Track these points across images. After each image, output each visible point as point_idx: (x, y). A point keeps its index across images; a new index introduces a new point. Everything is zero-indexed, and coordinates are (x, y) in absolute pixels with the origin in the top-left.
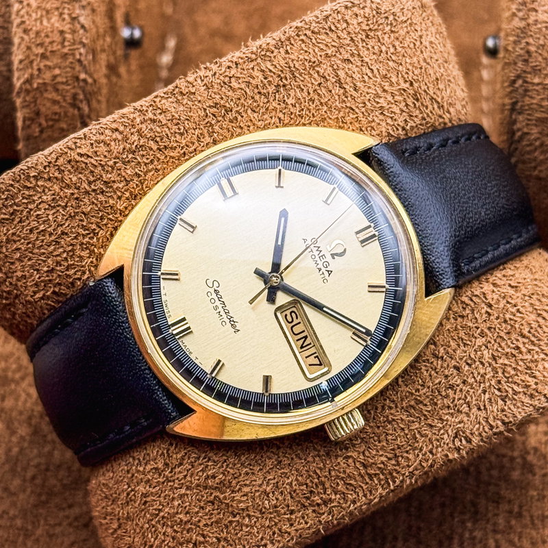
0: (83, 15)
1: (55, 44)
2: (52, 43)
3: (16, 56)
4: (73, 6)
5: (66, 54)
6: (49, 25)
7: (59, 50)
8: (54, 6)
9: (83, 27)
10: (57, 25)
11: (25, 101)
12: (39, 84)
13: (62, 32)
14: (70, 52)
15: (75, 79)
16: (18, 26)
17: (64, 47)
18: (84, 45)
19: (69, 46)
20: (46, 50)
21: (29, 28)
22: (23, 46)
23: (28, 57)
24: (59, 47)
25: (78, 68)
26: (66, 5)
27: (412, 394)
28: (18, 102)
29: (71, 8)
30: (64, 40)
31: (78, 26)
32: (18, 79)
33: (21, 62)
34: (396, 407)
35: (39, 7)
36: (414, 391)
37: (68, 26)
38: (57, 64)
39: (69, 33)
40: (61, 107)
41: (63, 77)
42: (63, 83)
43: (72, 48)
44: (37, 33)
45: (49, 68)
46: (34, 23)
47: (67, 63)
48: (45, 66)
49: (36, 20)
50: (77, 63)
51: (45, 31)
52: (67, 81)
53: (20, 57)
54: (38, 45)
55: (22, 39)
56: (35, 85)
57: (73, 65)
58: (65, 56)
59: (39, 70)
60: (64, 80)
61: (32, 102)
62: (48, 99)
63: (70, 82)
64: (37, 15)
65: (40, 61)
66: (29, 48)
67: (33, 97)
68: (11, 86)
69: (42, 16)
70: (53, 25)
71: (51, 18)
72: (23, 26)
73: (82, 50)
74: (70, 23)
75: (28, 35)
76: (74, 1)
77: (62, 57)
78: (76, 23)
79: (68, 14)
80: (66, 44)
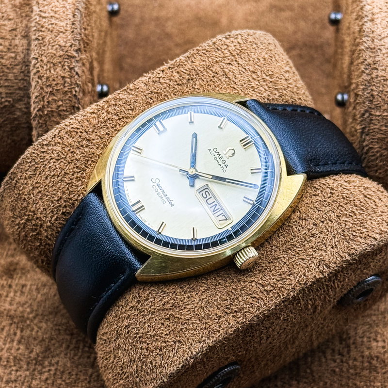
0: (77, 66)
1: (59, 85)
2: (56, 84)
3: (33, 93)
4: (70, 60)
5: (66, 91)
6: (55, 73)
7: (62, 88)
8: (58, 61)
9: (77, 74)
10: (60, 73)
11: (39, 123)
12: (48, 111)
13: (63, 77)
14: (69, 90)
15: (72, 108)
16: (35, 74)
17: (65, 87)
18: (78, 86)
19: (69, 86)
20: (53, 89)
21: (42, 75)
22: (38, 87)
23: (41, 94)
24: (62, 87)
25: (74, 100)
26: (66, 60)
27: (289, 242)
28: (34, 123)
29: (69, 62)
30: (65, 82)
31: (75, 73)
32: (34, 109)
33: (36, 97)
34: (280, 250)
35: (48, 62)
36: (289, 240)
38: (60, 98)
39: (68, 78)
41: (63, 107)
43: (69, 87)
44: (48, 78)
45: (55, 101)
46: (45, 72)
47: (67, 97)
48: (53, 99)
49: (46, 70)
50: (73, 97)
51: (52, 77)
52: (67, 110)
53: (37, 94)
54: (48, 86)
55: (38, 82)
56: (46, 112)
57: (71, 99)
58: (65, 93)
59: (48, 102)
60: (65, 109)
61: (44, 124)
62: (54, 121)
63: (68, 110)
64: (47, 67)
65: (49, 97)
66: (42, 88)
67: (44, 120)
68: (30, 113)
69: (50, 67)
70: (57, 73)
71: (56, 69)
72: (38, 74)
73: (77, 89)
74: (69, 71)
75: (41, 80)
76: (71, 57)
77: (63, 94)
78: (73, 71)
79: (67, 66)
80: (66, 85)
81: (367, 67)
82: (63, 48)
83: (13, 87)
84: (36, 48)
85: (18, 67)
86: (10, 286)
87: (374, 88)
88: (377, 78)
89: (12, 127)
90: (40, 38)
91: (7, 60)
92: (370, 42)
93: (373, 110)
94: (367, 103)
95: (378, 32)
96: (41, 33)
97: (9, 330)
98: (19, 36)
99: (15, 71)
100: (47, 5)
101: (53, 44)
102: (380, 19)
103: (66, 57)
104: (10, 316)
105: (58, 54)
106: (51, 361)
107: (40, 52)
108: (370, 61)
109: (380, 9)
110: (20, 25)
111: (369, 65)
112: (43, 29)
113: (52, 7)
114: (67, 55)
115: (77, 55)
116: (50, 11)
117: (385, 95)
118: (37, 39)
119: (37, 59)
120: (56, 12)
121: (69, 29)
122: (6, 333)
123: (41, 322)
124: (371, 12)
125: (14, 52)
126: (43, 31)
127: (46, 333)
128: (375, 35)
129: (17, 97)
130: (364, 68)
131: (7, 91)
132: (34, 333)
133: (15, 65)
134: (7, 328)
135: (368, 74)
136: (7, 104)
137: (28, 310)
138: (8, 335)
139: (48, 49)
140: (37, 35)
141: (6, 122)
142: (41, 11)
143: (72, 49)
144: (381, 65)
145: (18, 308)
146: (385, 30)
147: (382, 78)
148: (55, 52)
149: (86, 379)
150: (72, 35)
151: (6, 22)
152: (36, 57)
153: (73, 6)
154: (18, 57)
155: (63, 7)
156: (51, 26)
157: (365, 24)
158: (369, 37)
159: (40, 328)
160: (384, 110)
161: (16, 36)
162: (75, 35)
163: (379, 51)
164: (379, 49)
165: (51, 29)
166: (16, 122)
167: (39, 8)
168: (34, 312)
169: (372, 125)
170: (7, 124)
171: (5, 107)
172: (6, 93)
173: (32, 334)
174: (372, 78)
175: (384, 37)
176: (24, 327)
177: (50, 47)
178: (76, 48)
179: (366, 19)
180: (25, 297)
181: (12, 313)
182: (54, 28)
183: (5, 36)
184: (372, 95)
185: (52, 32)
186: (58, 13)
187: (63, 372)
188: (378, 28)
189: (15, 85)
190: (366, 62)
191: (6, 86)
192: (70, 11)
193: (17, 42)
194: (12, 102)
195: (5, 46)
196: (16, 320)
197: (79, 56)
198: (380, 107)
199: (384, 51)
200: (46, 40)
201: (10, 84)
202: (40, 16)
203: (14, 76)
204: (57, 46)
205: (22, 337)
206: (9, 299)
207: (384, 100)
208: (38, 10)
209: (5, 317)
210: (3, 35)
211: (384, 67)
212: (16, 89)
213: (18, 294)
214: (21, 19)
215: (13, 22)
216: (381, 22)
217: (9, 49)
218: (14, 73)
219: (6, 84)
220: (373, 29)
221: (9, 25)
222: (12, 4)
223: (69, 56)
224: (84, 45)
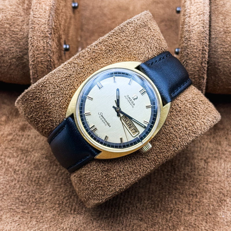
0: (50, 41)
1: (42, 50)
2: (40, 50)
4: (47, 38)
5: (45, 53)
8: (41, 39)
9: (50, 45)
11: (33, 67)
13: (44, 47)
14: (46, 52)
16: (31, 44)
17: (44, 51)
18: (50, 50)
21: (34, 45)
22: (32, 50)
23: (33, 54)
24: (43, 51)
25: (49, 57)
26: (45, 38)
28: (31, 67)
30: (44, 49)
31: (49, 45)
32: (31, 60)
33: (31, 55)
37: (46, 45)
38: (42, 56)
39: (46, 47)
40: (43, 69)
42: (44, 62)
44: (36, 47)
45: (40, 57)
47: (45, 56)
49: (36, 43)
51: (39, 46)
54: (36, 50)
57: (47, 56)
58: (45, 54)
60: (44, 61)
61: (35, 68)
66: (34, 51)
67: (35, 66)
70: (41, 44)
71: (40, 42)
73: (50, 52)
75: (33, 47)
80: (45, 50)
81: (186, 40)
82: (44, 32)
83: (22, 48)
84: (31, 32)
85: (25, 39)
86: (23, 136)
87: (189, 50)
88: (190, 45)
89: (23, 67)
90: (33, 28)
91: (20, 35)
92: (188, 28)
93: (188, 60)
94: (185, 57)
95: (192, 23)
96: (33, 25)
97: (21, 157)
98: (25, 24)
99: (23, 41)
100: (37, 11)
101: (39, 31)
102: (193, 16)
104: (22, 150)
105: (41, 36)
106: (38, 172)
107: (33, 34)
108: (187, 37)
109: (194, 11)
110: (26, 19)
111: (187, 39)
112: (35, 23)
113: (39, 12)
114: (45, 36)
115: (50, 36)
116: (38, 14)
117: (194, 53)
118: (31, 28)
119: (31, 37)
120: (41, 15)
121: (46, 23)
122: (19, 158)
123: (35, 153)
124: (189, 12)
125: (23, 32)
126: (35, 24)
127: (37, 158)
128: (190, 24)
129: (24, 53)
130: (185, 40)
131: (20, 50)
132: (32, 158)
133: (23, 38)
134: (19, 156)
135: (186, 43)
136: (20, 56)
137: (30, 147)
138: (20, 159)
139: (37, 33)
140: (32, 26)
141: (20, 64)
142: (34, 14)
143: (48, 33)
144: (192, 39)
145: (26, 146)
146: (195, 22)
147: (193, 45)
148: (40, 34)
149: (53, 181)
150: (48, 26)
151: (20, 17)
152: (31, 36)
153: (49, 12)
154: (25, 34)
156: (38, 22)
157: (186, 18)
158: (188, 25)
159: (34, 156)
160: (193, 60)
161: (24, 24)
163: (192, 32)
164: (192, 31)
165: (38, 23)
166: (24, 64)
167: (33, 13)
168: (33, 148)
169: (187, 67)
170: (20, 65)
171: (19, 57)
172: (19, 51)
173: (31, 159)
174: (188, 45)
175: (195, 26)
176: (28, 155)
177: (38, 32)
178: (50, 32)
179: (186, 16)
180: (29, 141)
181: (23, 148)
182: (39, 23)
183: (19, 24)
184: (188, 53)
185: (39, 24)
186: (42, 15)
187: (43, 177)
188: (192, 21)
189: (23, 47)
190: (185, 38)
191: (19, 48)
192: (47, 14)
193: (24, 27)
194: (22, 55)
195: (19, 29)
196: (24, 152)
198: (191, 59)
199: (194, 32)
200: (36, 28)
201: (21, 47)
202: (34, 17)
203: (23, 43)
204: (41, 32)
205: (26, 160)
206: (22, 142)
207: (193, 55)
208: (33, 14)
209: (19, 150)
210: (18, 23)
211: (193, 40)
212: (24, 49)
213: (26, 139)
214: (27, 16)
215: (23, 17)
216: (194, 18)
217: (20, 30)
218: (23, 42)
219: (19, 47)
220: (189, 21)
221: (21, 19)
222: (23, 9)
223: (46, 36)
224: (54, 30)
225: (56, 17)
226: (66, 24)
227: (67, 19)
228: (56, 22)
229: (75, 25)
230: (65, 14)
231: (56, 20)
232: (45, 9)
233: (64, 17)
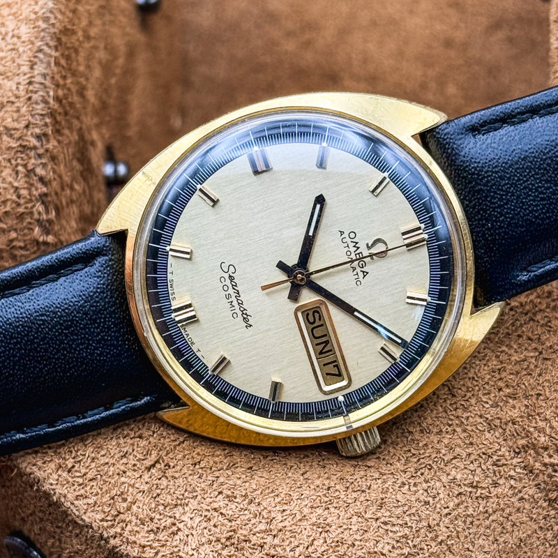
0: (39, 165)
1: (8, 204)
4: (27, 155)
5: (23, 213)
7: (13, 210)
8: (6, 156)
9: (41, 179)
10: (10, 179)
13: (16, 188)
14: (27, 211)
15: (34, 243)
17: (19, 205)
18: (44, 202)
19: (26, 203)
24: (14, 206)
25: (38, 228)
26: (19, 155)
29: (25, 157)
31: (36, 179)
37: (24, 180)
38: (12, 226)
39: (24, 188)
41: (20, 241)
42: (21, 248)
43: (28, 205)
45: (3, 231)
47: (25, 224)
50: (36, 223)
52: (26, 246)
57: (31, 226)
58: (21, 217)
60: (22, 244)
63: (29, 246)
73: (41, 208)
74: (25, 176)
76: (28, 148)
77: (17, 218)
78: (32, 175)
79: (22, 165)
82: (13, 132)
103: (19, 149)
114: (21, 145)
115: (38, 144)
121: (22, 93)
143: (29, 133)
150: (28, 107)
153: (30, 46)
155: (12, 50)
162: (34, 106)
178: (37, 131)
192: (25, 57)
197: (42, 145)
223: (24, 147)
224: (55, 119)
225: (63, 62)
226: (113, 81)
227: (115, 58)
228: (61, 82)
229: (153, 75)
230: (102, 46)
231: (64, 78)
232: (13, 36)
233: (101, 55)
